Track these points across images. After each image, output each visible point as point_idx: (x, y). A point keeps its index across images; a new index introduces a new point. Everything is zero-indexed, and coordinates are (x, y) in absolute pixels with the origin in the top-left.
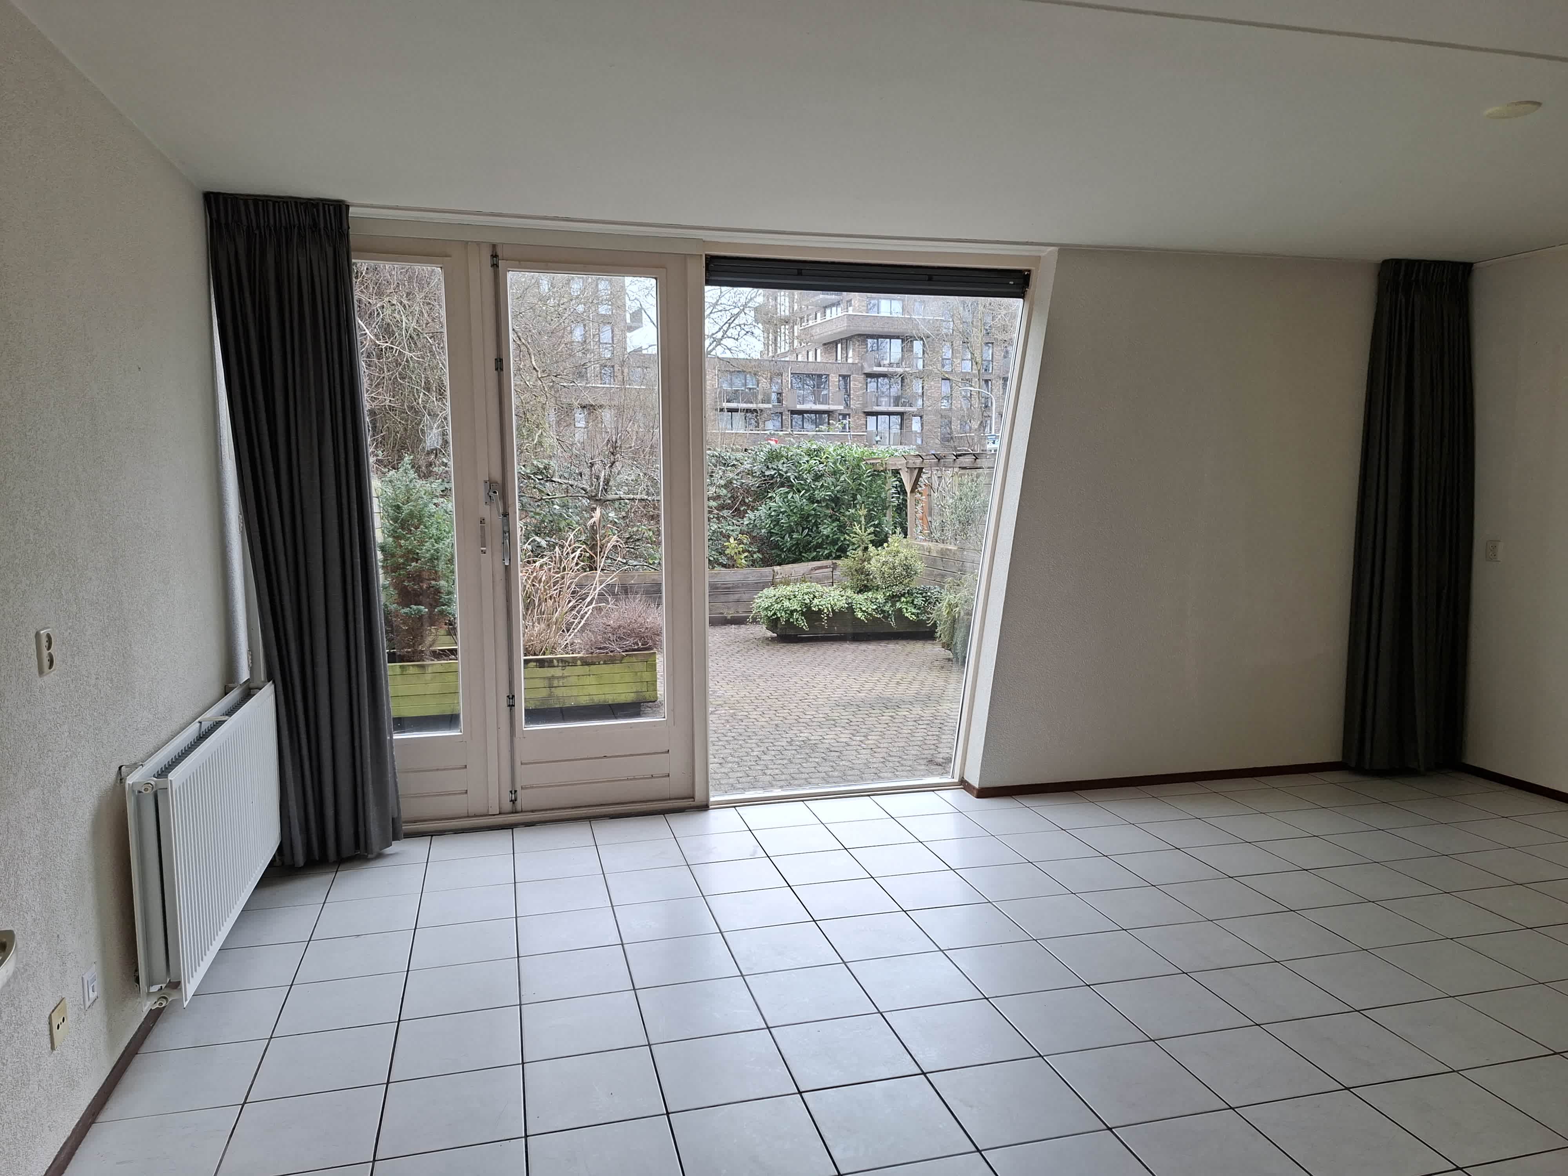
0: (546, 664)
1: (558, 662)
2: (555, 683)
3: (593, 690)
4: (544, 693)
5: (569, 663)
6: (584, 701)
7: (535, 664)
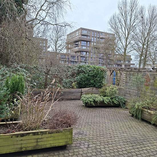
0: (36, 134)
1: (40, 133)
2: (39, 140)
3: (51, 142)
4: (35, 144)
5: (44, 133)
6: (48, 146)
7: (32, 134)
